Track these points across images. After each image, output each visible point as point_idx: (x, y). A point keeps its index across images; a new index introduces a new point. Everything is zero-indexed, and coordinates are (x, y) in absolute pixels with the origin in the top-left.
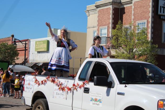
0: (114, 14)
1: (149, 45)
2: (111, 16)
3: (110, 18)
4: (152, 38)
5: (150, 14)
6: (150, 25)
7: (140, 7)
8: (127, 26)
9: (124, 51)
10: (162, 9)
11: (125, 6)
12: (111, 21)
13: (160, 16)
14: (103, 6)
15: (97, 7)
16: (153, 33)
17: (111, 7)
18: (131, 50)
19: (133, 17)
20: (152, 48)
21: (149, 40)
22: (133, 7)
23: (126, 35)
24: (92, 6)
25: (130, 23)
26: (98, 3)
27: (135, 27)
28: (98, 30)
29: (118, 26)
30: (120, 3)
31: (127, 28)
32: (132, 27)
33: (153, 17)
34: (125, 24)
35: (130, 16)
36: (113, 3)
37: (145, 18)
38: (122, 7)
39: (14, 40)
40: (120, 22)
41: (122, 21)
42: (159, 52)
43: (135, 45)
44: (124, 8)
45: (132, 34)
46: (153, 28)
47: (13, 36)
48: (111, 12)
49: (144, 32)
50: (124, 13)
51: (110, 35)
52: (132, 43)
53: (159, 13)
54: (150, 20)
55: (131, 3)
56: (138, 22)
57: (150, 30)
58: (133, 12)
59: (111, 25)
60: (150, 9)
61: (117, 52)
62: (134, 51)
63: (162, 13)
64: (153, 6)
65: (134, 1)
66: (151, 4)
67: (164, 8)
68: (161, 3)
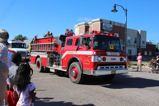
2: (84, 29)
7: (96, 26)
10: (104, 27)
11: (90, 25)
12: (84, 31)
13: (103, 29)
14: (81, 25)
15: (79, 26)
17: (84, 26)
22: (93, 26)
24: (77, 25)
26: (79, 24)
30: (88, 24)
36: (85, 24)
38: (88, 26)
40: (87, 31)
41: (88, 31)
44: (89, 26)
48: (84, 28)
50: (89, 28)
53: (103, 28)
55: (92, 24)
58: (93, 28)
59: (84, 33)
60: (100, 27)
63: (104, 28)
64: (101, 26)
65: (93, 23)
66: (100, 25)
67: (105, 26)
68: (104, 24)
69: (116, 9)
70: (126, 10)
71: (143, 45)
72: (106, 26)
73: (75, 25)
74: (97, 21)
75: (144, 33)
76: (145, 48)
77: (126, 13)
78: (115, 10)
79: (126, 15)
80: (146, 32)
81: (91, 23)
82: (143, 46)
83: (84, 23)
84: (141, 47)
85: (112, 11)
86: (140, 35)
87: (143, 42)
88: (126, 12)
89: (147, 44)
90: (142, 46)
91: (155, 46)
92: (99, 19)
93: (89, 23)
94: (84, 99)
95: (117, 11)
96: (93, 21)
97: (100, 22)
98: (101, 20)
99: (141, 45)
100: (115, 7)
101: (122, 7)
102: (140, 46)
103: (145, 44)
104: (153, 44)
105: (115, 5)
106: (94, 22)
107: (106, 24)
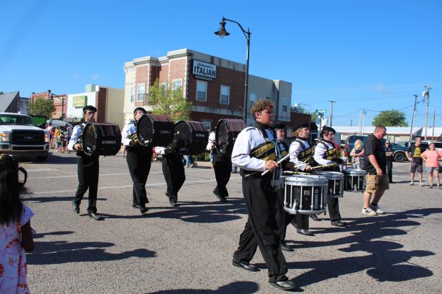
0: (151, 72)
1: (185, 102)
2: (148, 74)
3: (146, 76)
4: (187, 96)
5: (186, 74)
6: (185, 83)
7: (176, 66)
8: (164, 84)
9: (161, 108)
10: (196, 69)
11: (162, 65)
12: (148, 78)
13: (194, 75)
14: (141, 64)
15: (135, 64)
16: (188, 91)
17: (149, 64)
18: (167, 107)
19: (169, 76)
20: (187, 105)
21: (184, 97)
22: (170, 66)
23: (163, 92)
24: (129, 64)
25: (167, 81)
26: (137, 60)
27: (171, 84)
28: (136, 87)
29: (156, 83)
30: (158, 61)
31: (164, 86)
32: (169, 85)
33: (188, 76)
34: (162, 82)
35: (167, 75)
36: (151, 61)
37: (181, 77)
38: (159, 65)
39: (50, 95)
40: (157, 79)
41: (159, 79)
42: (194, 109)
43: (170, 102)
44: (161, 67)
45: (169, 92)
46: (188, 86)
47: (50, 91)
48: (149, 69)
49: (179, 90)
50: (161, 70)
51: (148, 92)
52: (168, 100)
53: (194, 73)
54: (185, 79)
55: (168, 62)
56: (174, 81)
57: (185, 88)
58: (169, 71)
59: (148, 83)
60: (186, 69)
61: (154, 108)
62: (170, 107)
63: (196, 73)
64: (188, 66)
65: (170, 60)
66: (186, 64)
67: (198, 68)
68: (196, 63)
69: (225, 30)
70: (249, 34)
71: (284, 114)
72: (200, 67)
73: (126, 63)
74: (181, 56)
75: (287, 86)
76: (289, 120)
77: (249, 41)
78: (223, 32)
79: (249, 44)
80: (290, 84)
81: (165, 58)
82: (285, 117)
83: (148, 58)
84: (279, 119)
85: (217, 33)
86: (278, 92)
87: (285, 108)
88: (249, 37)
89: (291, 112)
90: (282, 117)
91: (309, 116)
92: (184, 51)
93: (160, 59)
94: (152, 239)
95: (227, 34)
96: (170, 54)
97: (186, 58)
98: (190, 54)
99: (280, 114)
100: (224, 24)
101: (239, 25)
102: (277, 117)
103: (289, 111)
104: (305, 112)
105: (224, 19)
106: (173, 58)
107: (202, 63)
